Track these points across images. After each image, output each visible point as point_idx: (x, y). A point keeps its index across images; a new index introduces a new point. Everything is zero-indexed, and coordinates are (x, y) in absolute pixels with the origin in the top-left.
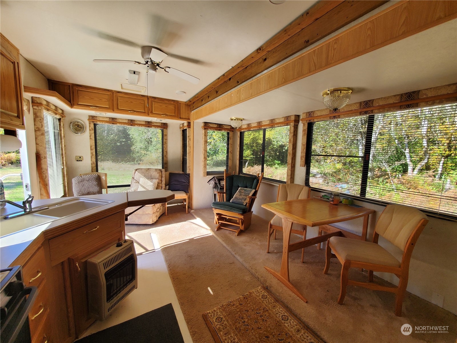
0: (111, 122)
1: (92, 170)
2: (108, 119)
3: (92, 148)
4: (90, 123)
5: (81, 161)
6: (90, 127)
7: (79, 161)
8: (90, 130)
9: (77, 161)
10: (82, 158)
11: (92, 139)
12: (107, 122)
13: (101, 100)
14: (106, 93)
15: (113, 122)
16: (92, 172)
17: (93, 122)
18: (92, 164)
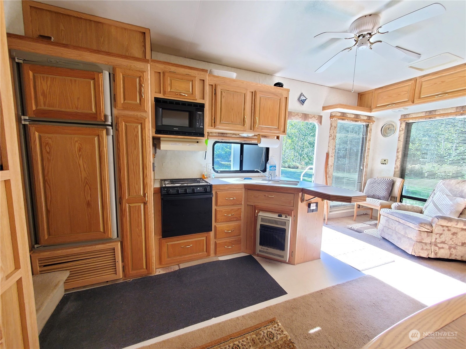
0: (427, 117)
1: (394, 175)
2: (424, 113)
3: (398, 151)
4: (401, 124)
5: (385, 164)
6: (401, 128)
7: (384, 164)
8: (400, 131)
9: (382, 164)
10: (386, 161)
11: (400, 141)
12: (421, 117)
13: (400, 94)
14: (407, 83)
15: (430, 117)
16: (394, 176)
17: (404, 121)
18: (395, 168)
